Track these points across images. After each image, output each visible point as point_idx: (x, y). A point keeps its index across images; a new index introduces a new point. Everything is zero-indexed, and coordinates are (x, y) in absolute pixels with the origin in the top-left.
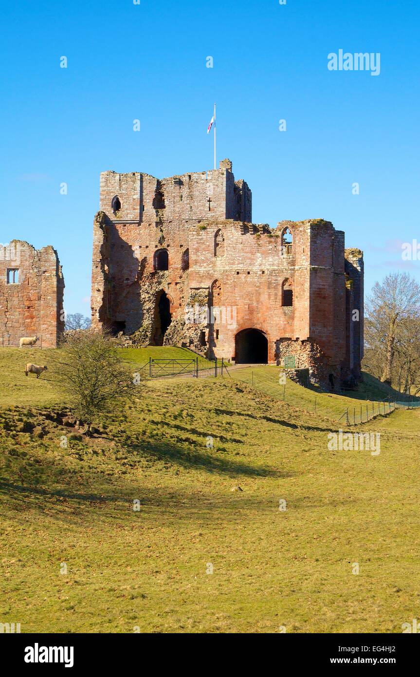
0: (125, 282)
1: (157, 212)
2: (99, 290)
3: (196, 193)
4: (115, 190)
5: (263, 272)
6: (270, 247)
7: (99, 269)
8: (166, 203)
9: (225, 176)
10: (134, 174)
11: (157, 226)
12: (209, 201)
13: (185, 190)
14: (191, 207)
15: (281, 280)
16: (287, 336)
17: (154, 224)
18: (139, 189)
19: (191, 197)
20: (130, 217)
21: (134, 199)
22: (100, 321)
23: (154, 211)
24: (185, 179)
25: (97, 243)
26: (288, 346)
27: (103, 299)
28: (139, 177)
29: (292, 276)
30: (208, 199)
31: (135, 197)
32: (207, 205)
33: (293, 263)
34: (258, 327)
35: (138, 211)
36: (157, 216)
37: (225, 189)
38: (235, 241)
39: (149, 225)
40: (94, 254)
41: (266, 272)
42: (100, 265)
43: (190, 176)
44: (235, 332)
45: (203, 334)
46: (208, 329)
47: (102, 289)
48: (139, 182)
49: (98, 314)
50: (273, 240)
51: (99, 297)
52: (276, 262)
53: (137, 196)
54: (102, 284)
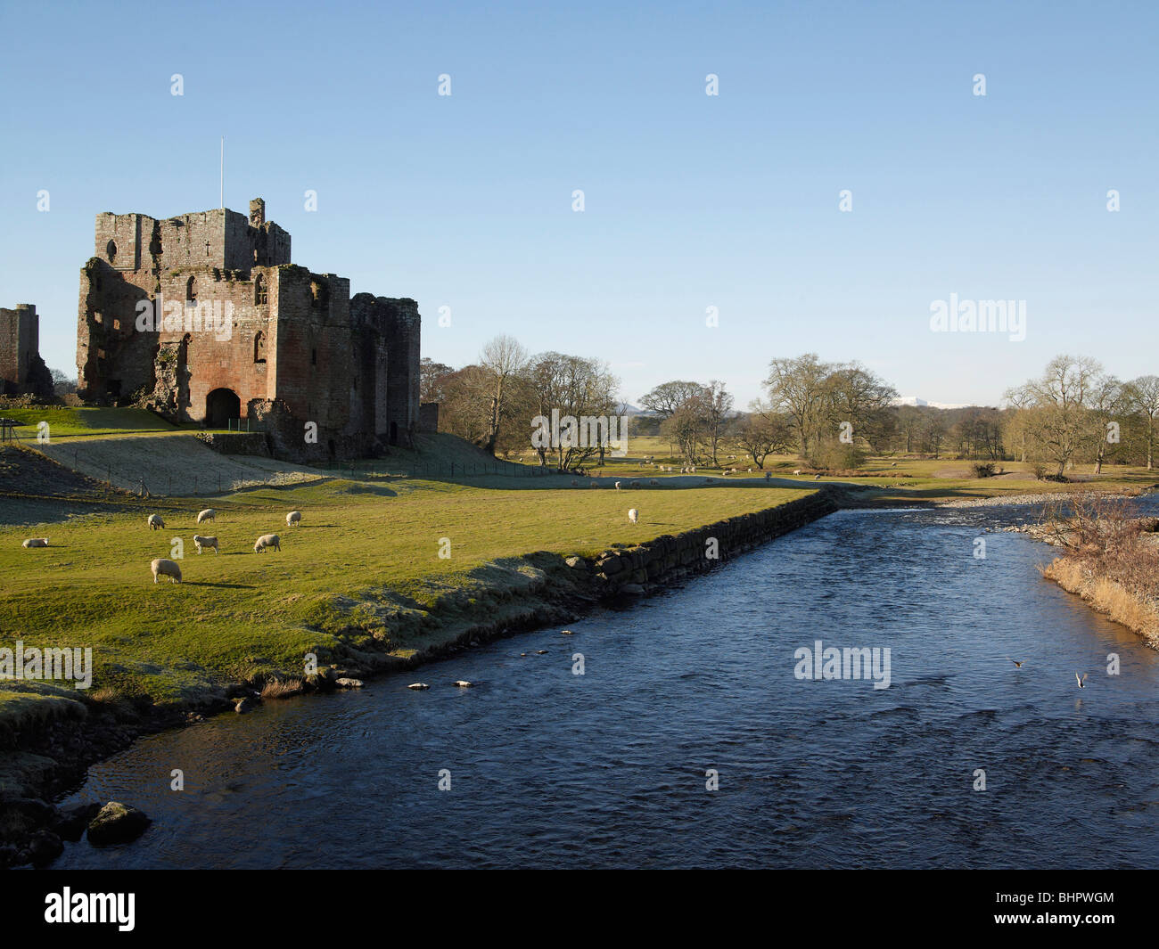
0: (121, 336)
1: (154, 258)
2: (84, 345)
3: (194, 236)
4: (110, 234)
5: (236, 325)
6: (244, 296)
7: (85, 322)
8: (163, 247)
9: (224, 216)
10: (130, 216)
11: (154, 274)
12: (207, 245)
13: (183, 232)
14: (189, 252)
15: (253, 333)
16: (259, 396)
17: (151, 271)
18: (134, 232)
19: (189, 240)
20: (126, 263)
21: (129, 244)
22: (85, 380)
23: (151, 256)
24: (184, 220)
25: (83, 293)
26: (262, 407)
27: (88, 355)
28: (135, 218)
29: (267, 328)
30: (206, 242)
31: (130, 241)
32: (205, 249)
33: (267, 314)
34: (230, 387)
35: (134, 257)
36: (154, 262)
37: (224, 230)
38: (208, 290)
39: (146, 272)
40: (80, 305)
41: (239, 324)
42: (85, 318)
43: (188, 217)
44: (207, 393)
45: (172, 394)
46: (178, 388)
47: (87, 343)
48: (135, 224)
49: (83, 372)
50: (247, 288)
51: (85, 355)
52: (249, 314)
53: (133, 240)
54: (88, 338)
